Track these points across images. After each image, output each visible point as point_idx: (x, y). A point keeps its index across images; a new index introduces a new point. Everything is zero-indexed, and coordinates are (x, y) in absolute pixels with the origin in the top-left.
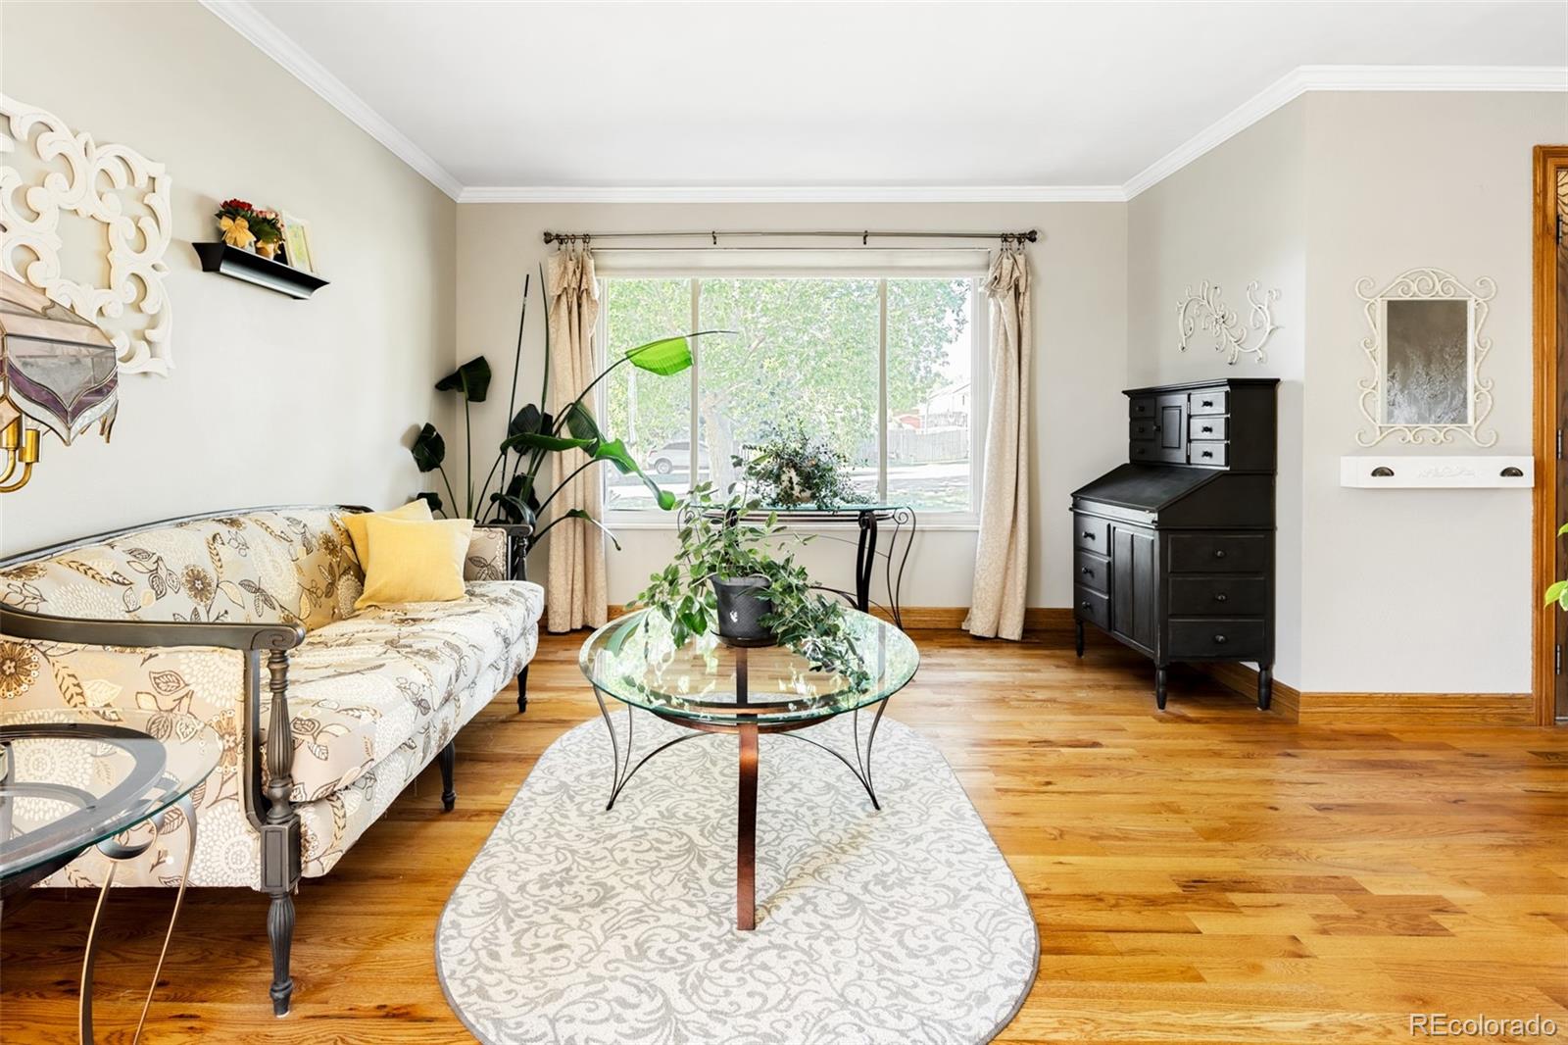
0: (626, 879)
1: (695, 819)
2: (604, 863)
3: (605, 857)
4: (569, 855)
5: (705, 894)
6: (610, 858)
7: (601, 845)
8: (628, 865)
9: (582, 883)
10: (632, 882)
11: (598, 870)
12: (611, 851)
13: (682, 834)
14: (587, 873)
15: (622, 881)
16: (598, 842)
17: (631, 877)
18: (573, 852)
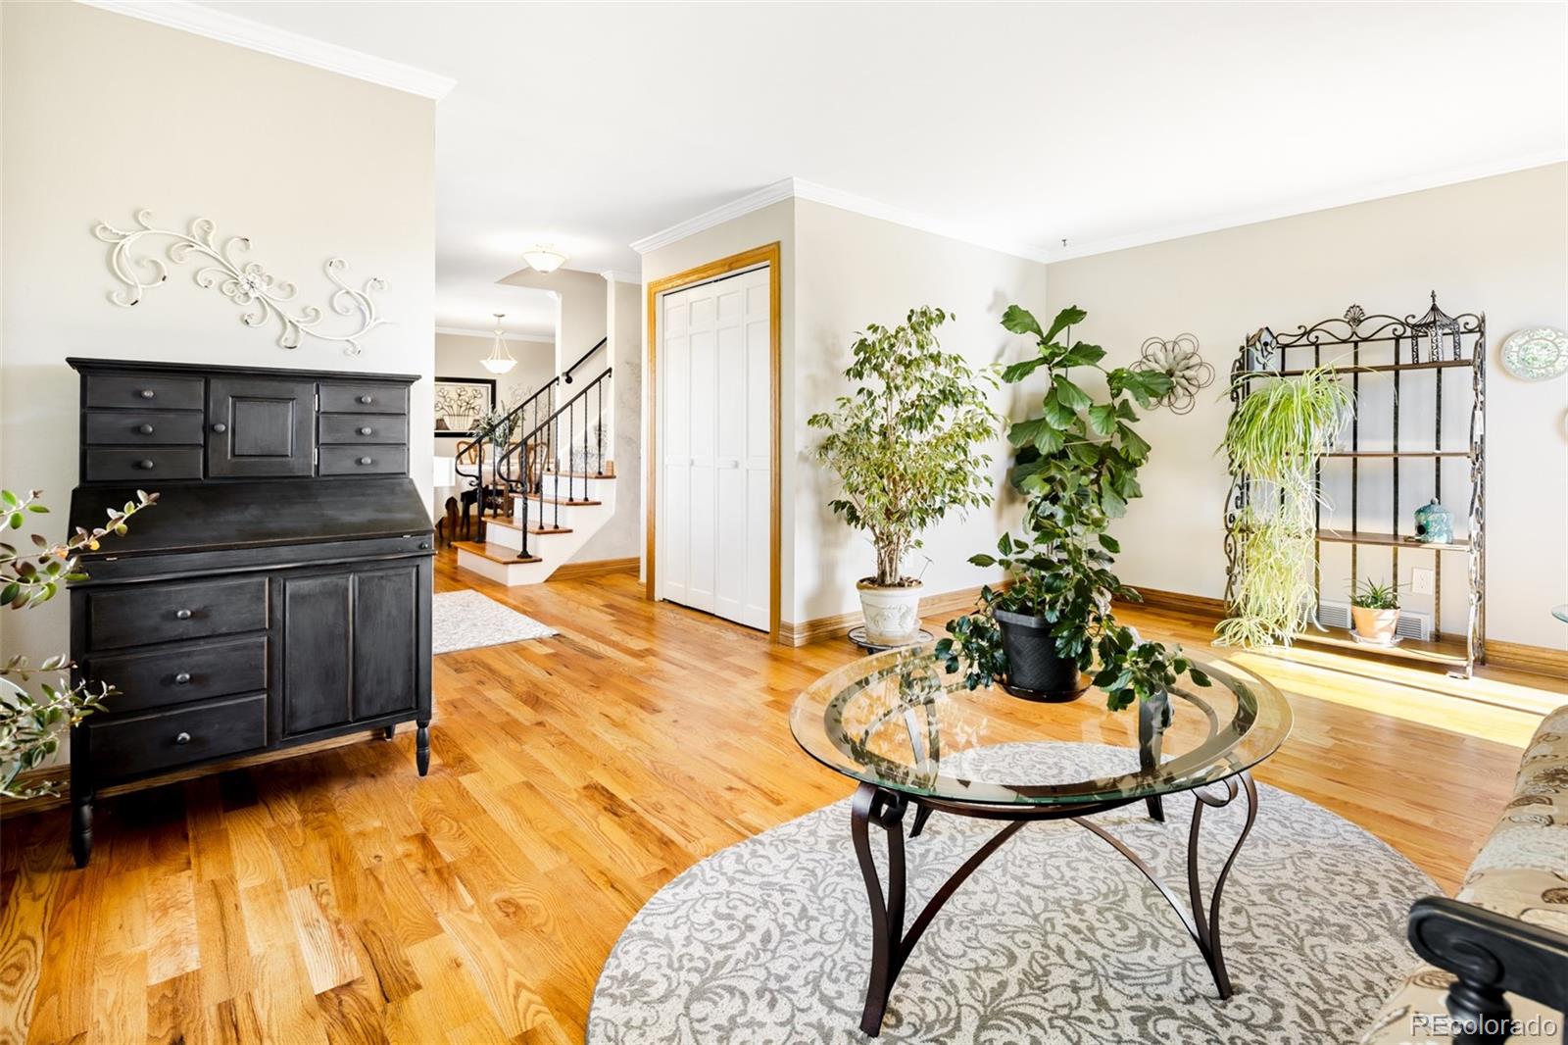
0: (1244, 894)
1: (1117, 918)
2: (1263, 920)
3: (1259, 925)
4: (1307, 951)
5: (1171, 850)
6: (1253, 923)
7: (1259, 943)
8: (1235, 905)
9: (1297, 912)
10: (1240, 889)
11: (1273, 917)
12: (1249, 929)
13: (1149, 908)
14: (1288, 919)
15: (1249, 895)
16: (1261, 947)
17: (1237, 892)
18: (1299, 950)
